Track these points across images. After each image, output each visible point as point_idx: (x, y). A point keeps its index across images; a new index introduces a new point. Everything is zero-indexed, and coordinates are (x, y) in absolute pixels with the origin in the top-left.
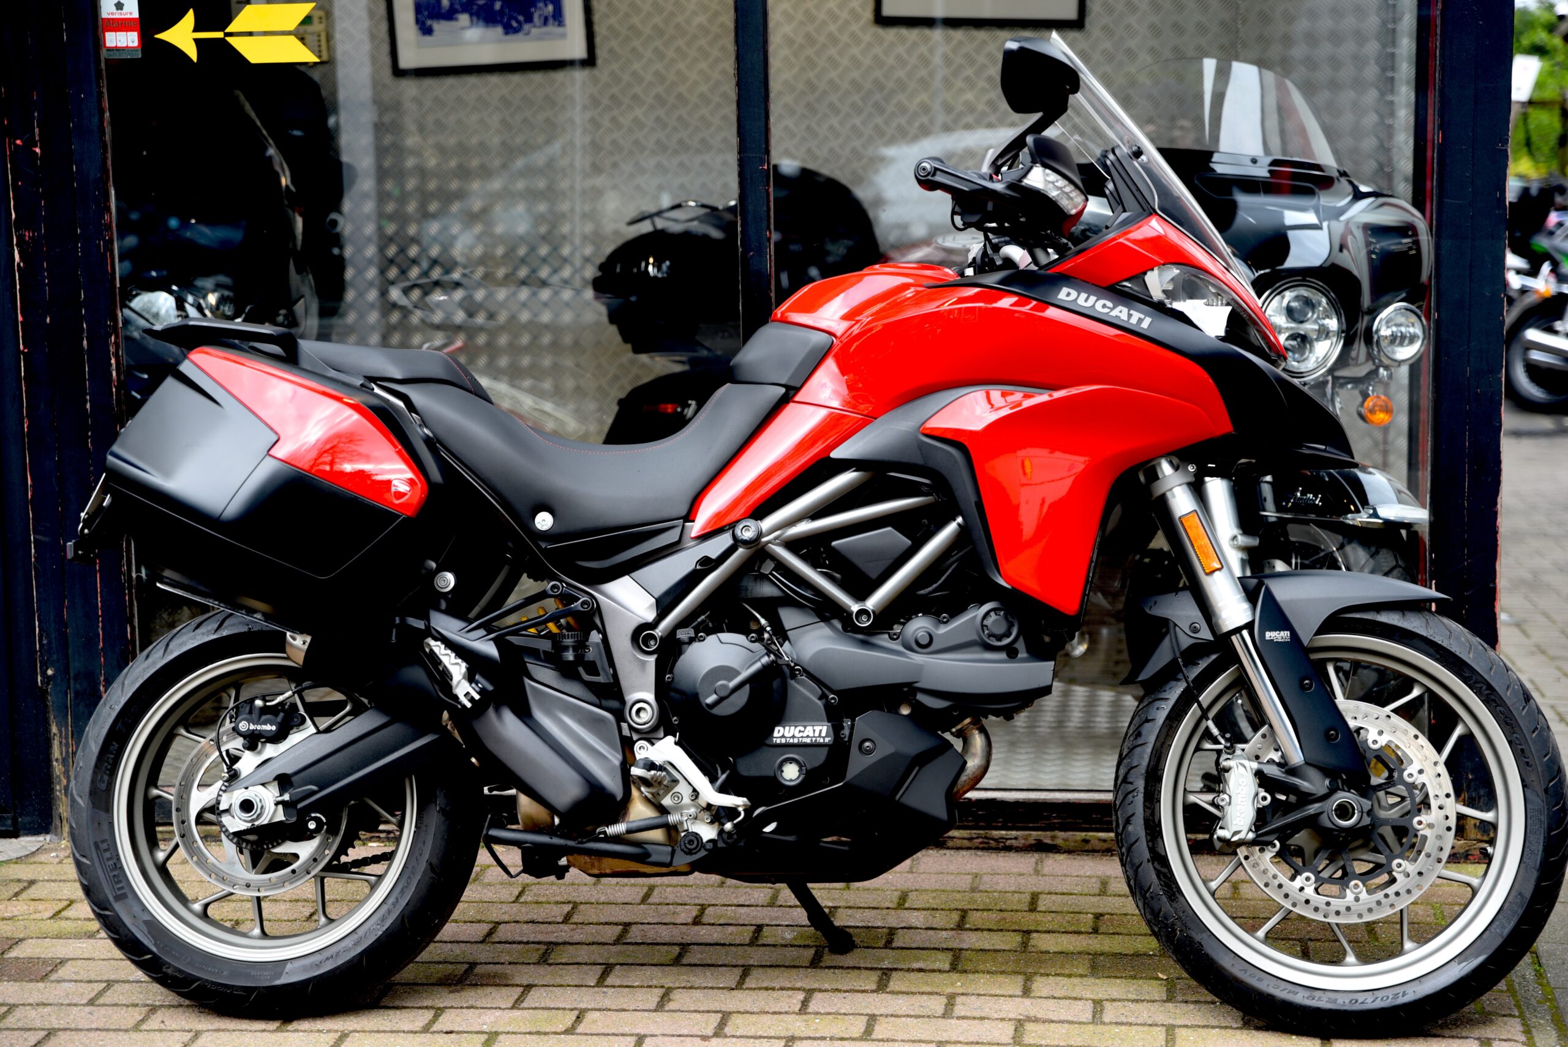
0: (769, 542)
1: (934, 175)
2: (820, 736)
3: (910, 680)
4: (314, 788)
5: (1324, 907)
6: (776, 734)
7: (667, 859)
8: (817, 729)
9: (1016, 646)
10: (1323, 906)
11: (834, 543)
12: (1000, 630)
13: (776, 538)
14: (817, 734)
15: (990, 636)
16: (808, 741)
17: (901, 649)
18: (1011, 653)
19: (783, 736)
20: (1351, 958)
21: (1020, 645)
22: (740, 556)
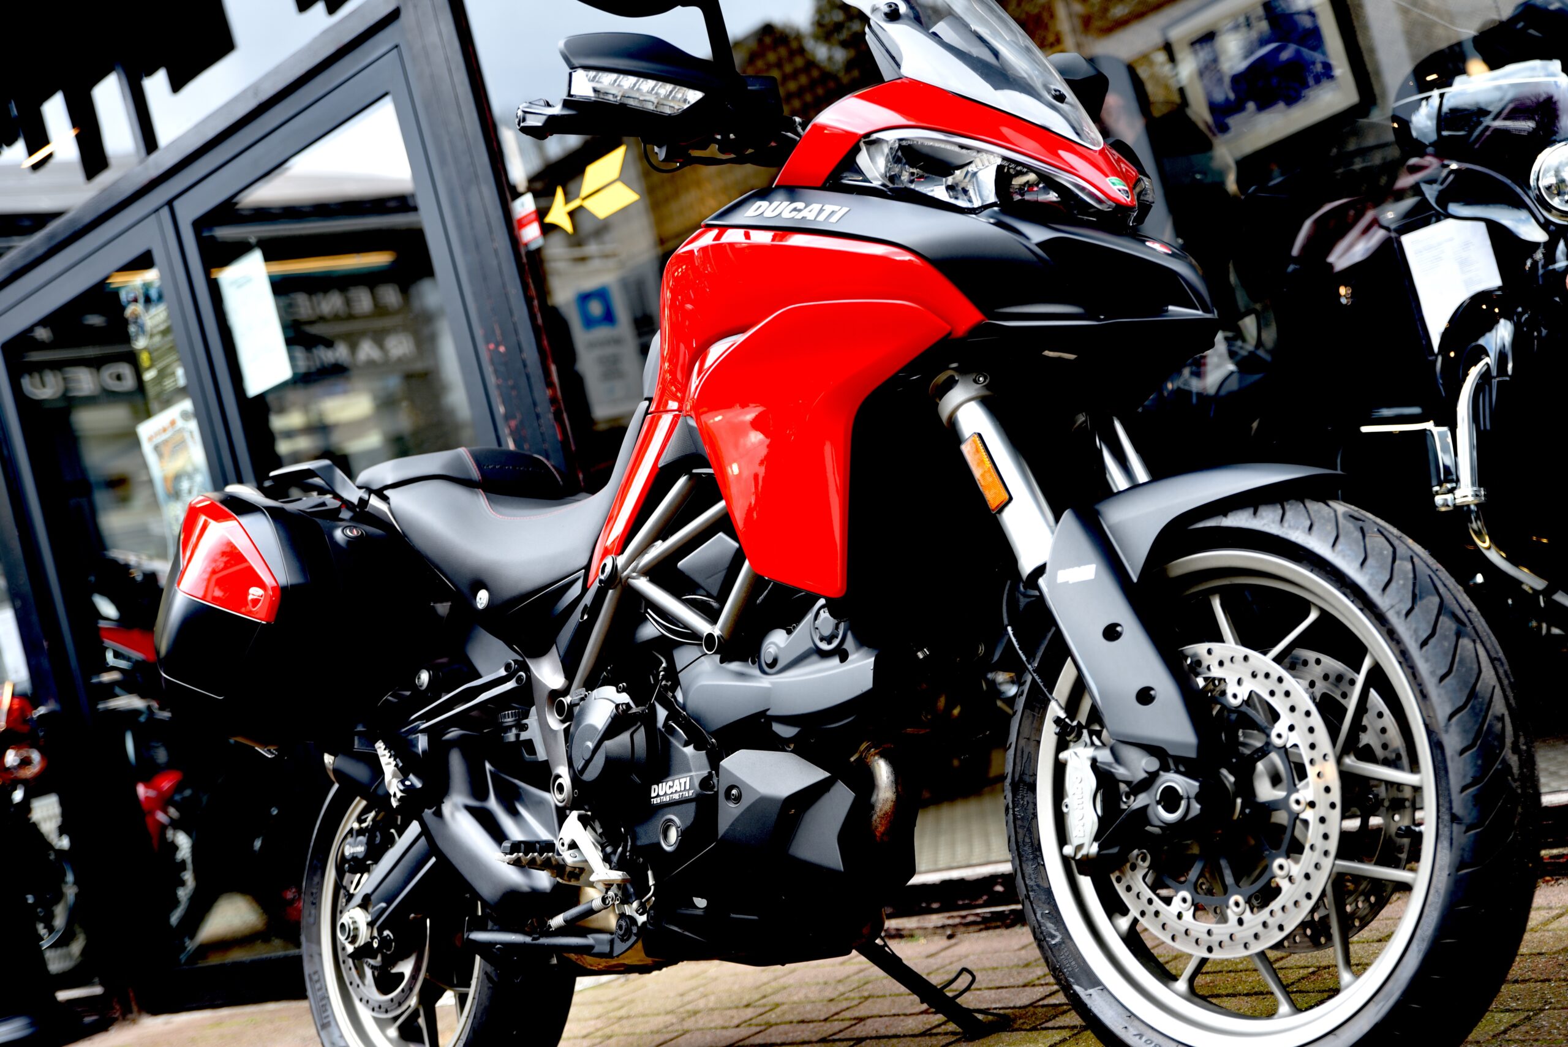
0: (628, 577)
1: (524, 120)
2: (685, 790)
3: (762, 709)
4: (383, 905)
5: (1206, 936)
6: (653, 795)
7: (607, 949)
8: (683, 781)
9: (845, 646)
10: (1204, 937)
11: (680, 564)
12: (827, 632)
13: (633, 571)
14: (683, 789)
15: (822, 639)
16: (676, 797)
17: (757, 672)
18: (844, 656)
19: (658, 796)
20: (1284, 1008)
21: (850, 644)
22: (611, 599)
